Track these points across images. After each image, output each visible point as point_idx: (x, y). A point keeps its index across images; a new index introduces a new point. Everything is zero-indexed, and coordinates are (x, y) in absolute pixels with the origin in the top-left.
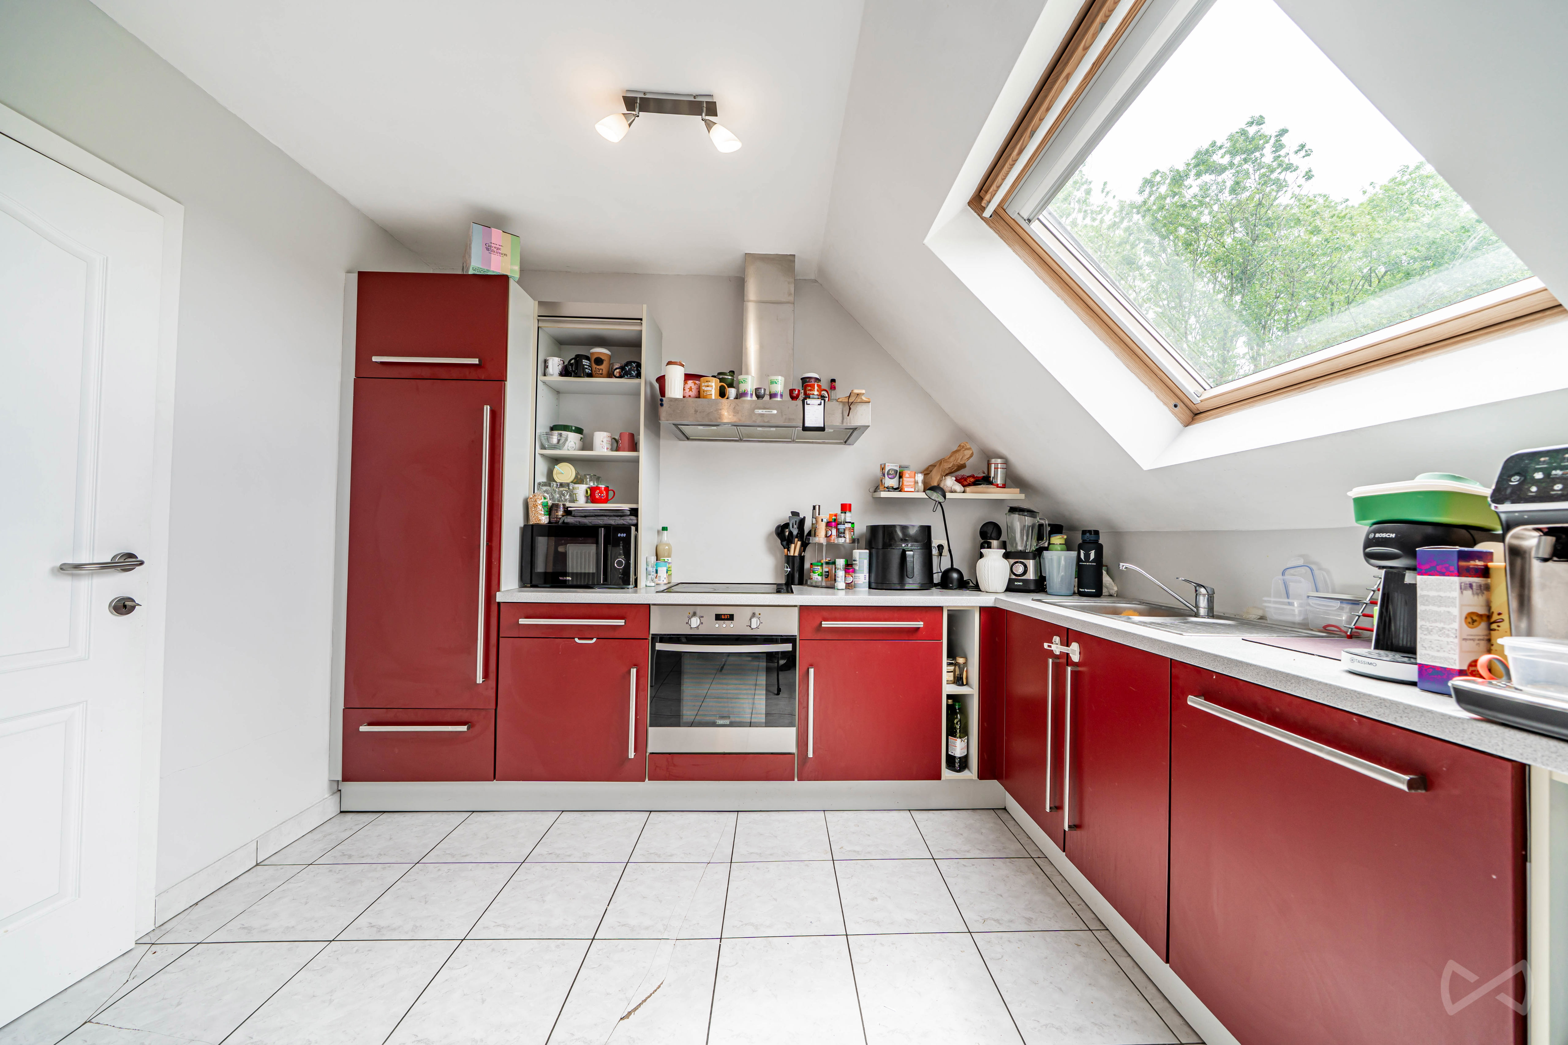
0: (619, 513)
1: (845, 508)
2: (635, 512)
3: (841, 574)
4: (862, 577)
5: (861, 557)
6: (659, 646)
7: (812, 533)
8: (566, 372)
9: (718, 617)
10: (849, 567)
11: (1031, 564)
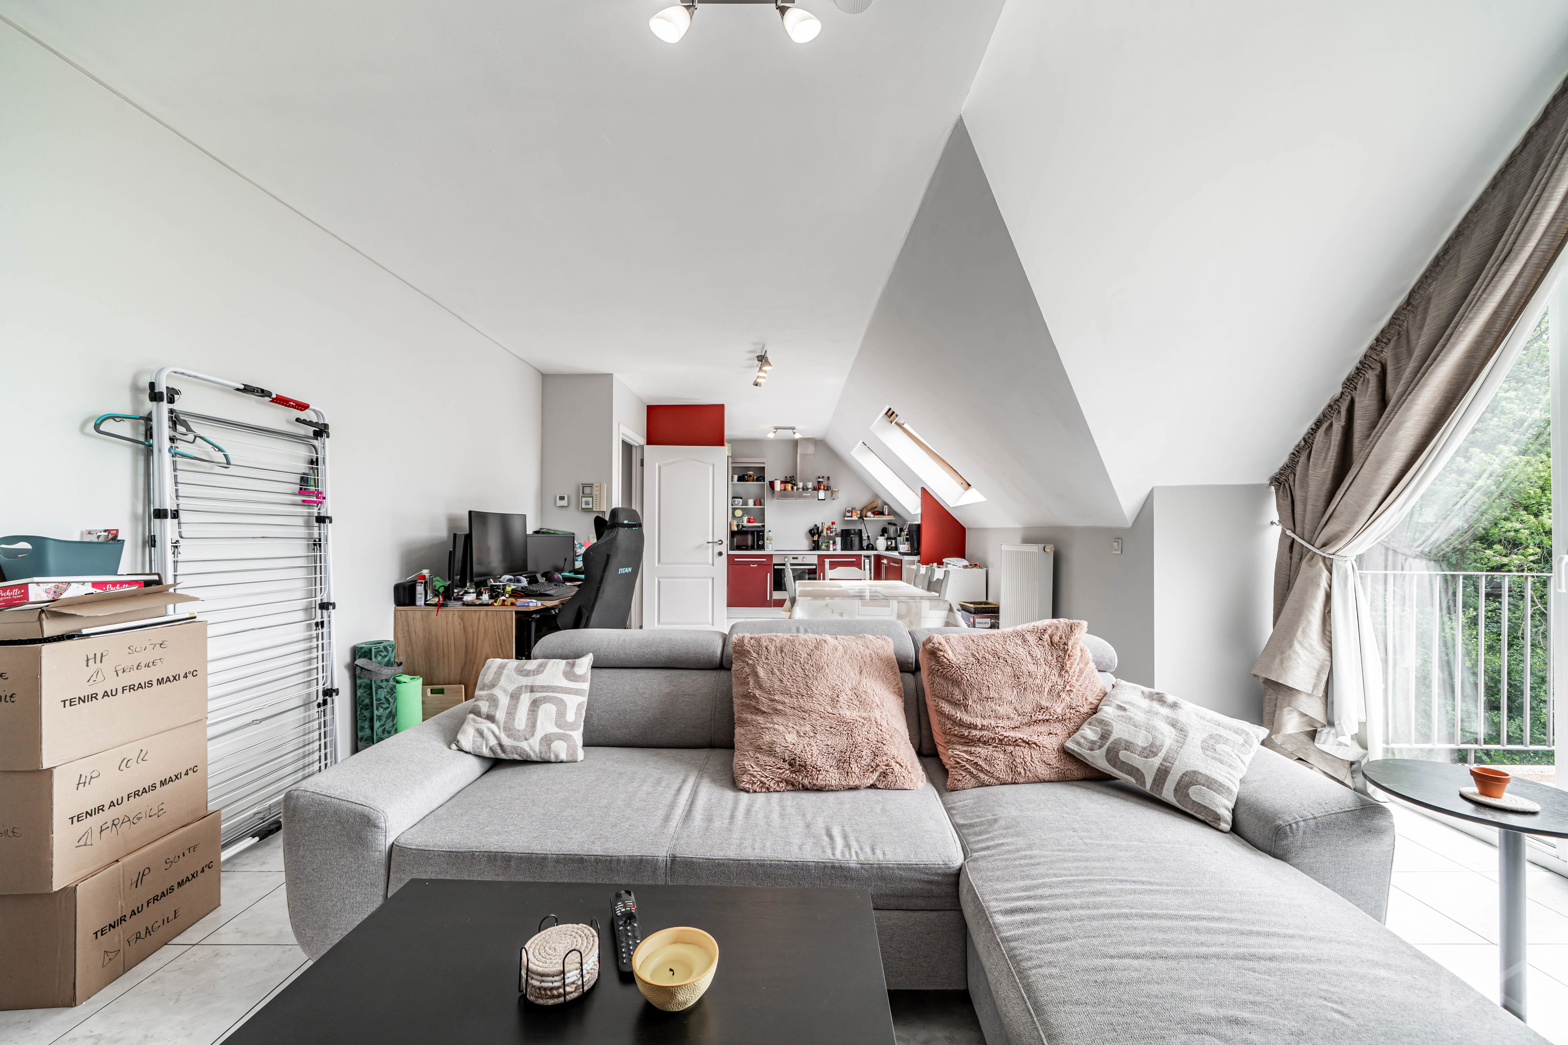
0: (759, 527)
1: (833, 523)
2: (764, 526)
3: (831, 546)
4: (839, 546)
5: (838, 540)
6: (776, 567)
7: (822, 532)
8: (738, 480)
9: (793, 558)
10: (834, 543)
11: (893, 541)
